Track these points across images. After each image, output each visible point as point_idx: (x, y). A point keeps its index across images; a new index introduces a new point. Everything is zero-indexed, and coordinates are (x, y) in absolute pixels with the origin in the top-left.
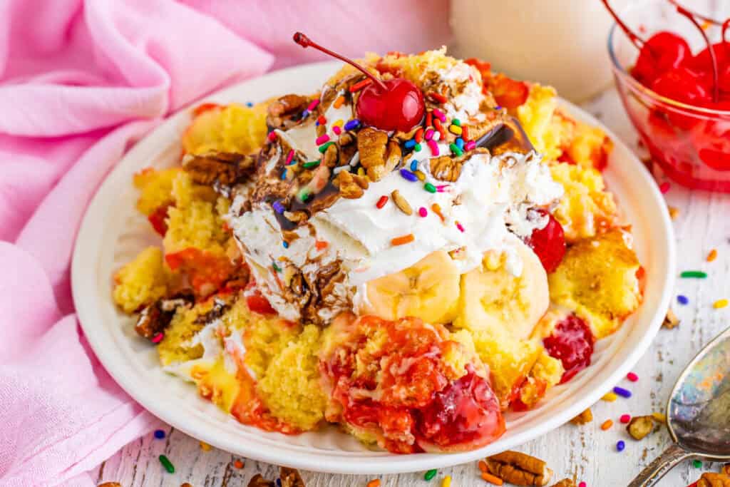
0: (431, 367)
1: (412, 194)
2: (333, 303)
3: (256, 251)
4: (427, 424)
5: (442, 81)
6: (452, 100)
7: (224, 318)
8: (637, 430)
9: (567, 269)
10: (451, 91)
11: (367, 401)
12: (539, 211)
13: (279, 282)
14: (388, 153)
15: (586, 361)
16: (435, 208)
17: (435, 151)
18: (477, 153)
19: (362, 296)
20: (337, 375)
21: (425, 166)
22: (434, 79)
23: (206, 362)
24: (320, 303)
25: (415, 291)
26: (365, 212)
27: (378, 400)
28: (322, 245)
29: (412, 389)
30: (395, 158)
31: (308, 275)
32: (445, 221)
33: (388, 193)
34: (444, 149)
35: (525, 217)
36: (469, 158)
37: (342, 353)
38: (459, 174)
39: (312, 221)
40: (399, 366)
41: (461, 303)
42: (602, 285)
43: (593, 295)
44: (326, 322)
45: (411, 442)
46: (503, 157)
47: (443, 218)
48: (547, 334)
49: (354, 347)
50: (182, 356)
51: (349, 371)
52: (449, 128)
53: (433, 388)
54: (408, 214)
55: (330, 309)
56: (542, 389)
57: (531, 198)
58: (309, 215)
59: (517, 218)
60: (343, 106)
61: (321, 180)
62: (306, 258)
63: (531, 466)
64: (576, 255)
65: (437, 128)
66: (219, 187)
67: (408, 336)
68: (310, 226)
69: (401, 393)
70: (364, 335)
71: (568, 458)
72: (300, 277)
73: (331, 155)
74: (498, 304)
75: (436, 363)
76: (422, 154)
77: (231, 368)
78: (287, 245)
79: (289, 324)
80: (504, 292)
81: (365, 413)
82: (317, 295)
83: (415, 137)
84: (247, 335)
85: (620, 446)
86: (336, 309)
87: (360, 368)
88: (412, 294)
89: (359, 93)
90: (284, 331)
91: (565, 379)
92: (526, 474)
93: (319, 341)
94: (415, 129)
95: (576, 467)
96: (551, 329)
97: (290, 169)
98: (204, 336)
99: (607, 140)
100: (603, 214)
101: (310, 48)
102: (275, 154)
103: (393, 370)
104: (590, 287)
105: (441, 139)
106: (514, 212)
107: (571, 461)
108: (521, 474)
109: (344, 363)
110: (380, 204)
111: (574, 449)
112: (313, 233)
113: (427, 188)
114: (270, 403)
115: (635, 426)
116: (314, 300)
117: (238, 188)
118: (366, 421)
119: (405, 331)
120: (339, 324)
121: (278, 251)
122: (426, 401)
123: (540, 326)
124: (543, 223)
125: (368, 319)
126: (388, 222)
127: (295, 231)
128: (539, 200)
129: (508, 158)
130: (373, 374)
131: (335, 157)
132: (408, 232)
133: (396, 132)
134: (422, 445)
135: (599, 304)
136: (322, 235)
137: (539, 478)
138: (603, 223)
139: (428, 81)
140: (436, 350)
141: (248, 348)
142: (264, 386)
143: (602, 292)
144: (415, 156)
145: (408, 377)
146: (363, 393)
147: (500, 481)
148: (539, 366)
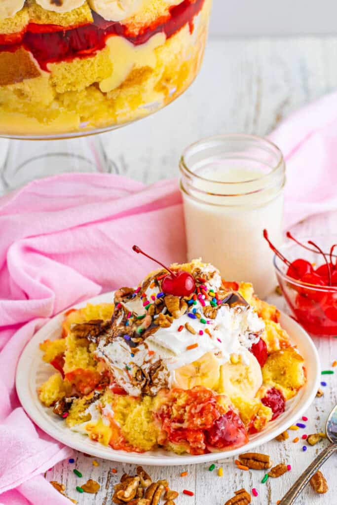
0: (212, 408)
1: (195, 324)
2: (158, 383)
3: (116, 362)
4: (211, 437)
5: (202, 273)
6: (209, 281)
7: (100, 399)
8: (311, 440)
9: (268, 366)
10: (207, 277)
11: (180, 429)
12: (255, 335)
13: (129, 375)
14: (181, 305)
15: (282, 409)
16: (207, 331)
17: (203, 304)
18: (223, 305)
19: (173, 377)
20: (163, 419)
21: (200, 310)
22: (198, 272)
23: (93, 422)
24: (151, 384)
25: (199, 375)
26: (173, 334)
27: (186, 427)
28: (151, 353)
29: (203, 419)
30: (185, 307)
31: (145, 369)
32: (212, 337)
33: (183, 324)
34: (207, 303)
35: (248, 337)
36: (220, 307)
37: (165, 407)
38: (216, 315)
39: (146, 341)
40: (196, 409)
41: (221, 380)
42: (287, 372)
43: (283, 378)
44: (155, 394)
45: (204, 447)
46: (236, 308)
47: (211, 336)
48: (263, 397)
49: (170, 404)
50: (80, 421)
51: (169, 415)
52: (209, 294)
53: (214, 418)
54: (194, 334)
55: (157, 387)
56: (264, 421)
57: (250, 329)
58: (144, 339)
59: (245, 338)
60: (155, 287)
61: (148, 322)
62: (143, 361)
63: (262, 459)
64: (273, 358)
65: (203, 294)
66: (91, 338)
67: (198, 395)
68: (145, 344)
69: (198, 422)
70: (174, 398)
71: (279, 456)
72: (141, 371)
73: (152, 309)
74: (238, 381)
75: (214, 406)
76: (197, 305)
77: (106, 423)
78: (133, 355)
79: (135, 398)
80: (241, 375)
81: (179, 435)
82: (150, 380)
83: (193, 298)
84: (114, 405)
85: (304, 449)
86: (159, 387)
87: (175, 413)
88: (198, 376)
89: (161, 281)
90: (133, 401)
91: (274, 418)
92: (261, 463)
93: (152, 404)
94: (192, 295)
95: (284, 460)
96: (265, 394)
97: (130, 320)
98: (91, 409)
99: (277, 311)
100: (282, 339)
101: (140, 254)
102: (121, 315)
103: (193, 411)
104: (281, 374)
105: (206, 298)
106: (242, 336)
107: (281, 457)
108: (258, 463)
109: (166, 412)
110: (180, 329)
111: (281, 452)
112: (147, 347)
113: (202, 321)
114: (129, 438)
115: (311, 438)
116: (148, 383)
117: (100, 337)
118: (180, 439)
119: (197, 393)
120: (162, 394)
121: (129, 359)
122: (211, 424)
123: (259, 393)
124: (257, 341)
125: (176, 390)
126: (184, 338)
127: (138, 347)
128: (254, 329)
129: (238, 308)
130: (182, 415)
131: (154, 311)
132: (195, 343)
133: (182, 297)
134: (210, 449)
135: (285, 383)
136: (151, 348)
137: (267, 464)
138: (284, 344)
139: (195, 273)
140: (213, 400)
141: (115, 412)
142: (125, 429)
143: (287, 376)
144: (194, 307)
145: (201, 414)
146: (178, 425)
147: (247, 468)
148: (261, 411)
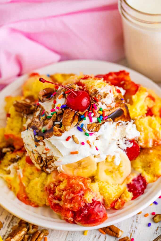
0: (79, 199)
1: (80, 136)
2: (51, 167)
3: (28, 145)
4: (77, 217)
5: (98, 93)
6: (101, 100)
7: (18, 162)
8: (156, 219)
9: (140, 158)
10: (101, 96)
11: (58, 204)
12: (130, 141)
13: (34, 157)
15: (142, 192)
16: (88, 142)
17: (91, 120)
18: (107, 121)
20: (50, 193)
22: (96, 92)
23: (11, 176)
24: (47, 167)
26: (62, 141)
27: (61, 206)
28: (47, 149)
29: (72, 205)
30: (75, 123)
31: (43, 157)
32: (91, 147)
33: (71, 136)
34: (94, 120)
35: (124, 142)
36: (104, 123)
37: (52, 186)
38: (99, 129)
39: (44, 141)
40: (69, 196)
41: (97, 171)
42: (152, 166)
43: (149, 168)
44: (49, 173)
45: (72, 221)
46: (117, 122)
47: (90, 146)
48: (129, 183)
49: (57, 184)
50: (4, 172)
51: (53, 192)
52: (98, 112)
53: (79, 206)
54: (78, 144)
55: (50, 169)
56: (123, 203)
57: (127, 136)
58: (44, 138)
59: (122, 143)
60: (62, 98)
61: (50, 125)
62: (42, 152)
63: (115, 230)
64: (144, 154)
65: (93, 112)
66: (24, 114)
67: (73, 186)
68: (44, 142)
69: (69, 206)
70: (60, 180)
72: (40, 157)
73: (54, 117)
74: (111, 172)
75: (81, 197)
76: (86, 121)
77: (18, 181)
78: (36, 147)
79: (38, 170)
80: (114, 168)
81: (57, 209)
82: (46, 164)
83: (84, 114)
84: (24, 171)
85: (149, 225)
86: (52, 169)
87: (57, 193)
88: (79, 168)
89: (68, 94)
90: (36, 172)
91: (133, 199)
92: (113, 233)
93: (46, 179)
94: (86, 111)
95: (132, 231)
96: (130, 181)
97: (43, 117)
98: (11, 168)
100: (156, 139)
102: (39, 110)
103: (67, 197)
104: (147, 166)
105: (94, 116)
106: (120, 141)
107: (131, 228)
108: (112, 232)
109: (52, 189)
110: (67, 139)
111: (133, 223)
112: (44, 145)
113: (86, 134)
114: (29, 196)
116: (45, 165)
118: (57, 211)
119: (73, 184)
120: (53, 175)
122: (77, 209)
123: (126, 180)
124: (131, 145)
125: (62, 174)
126: (70, 146)
127: (39, 143)
128: (130, 137)
129: (119, 123)
130: (61, 195)
131: (55, 118)
132: (77, 150)
133: (78, 111)
134: (76, 222)
135: (150, 171)
136: (48, 146)
137: (117, 235)
138: (156, 143)
139: (93, 92)
140: (82, 192)
141: (24, 176)
142: (28, 190)
143: (152, 168)
144: (83, 122)
145: (71, 201)
146: (57, 202)
148: (124, 195)
